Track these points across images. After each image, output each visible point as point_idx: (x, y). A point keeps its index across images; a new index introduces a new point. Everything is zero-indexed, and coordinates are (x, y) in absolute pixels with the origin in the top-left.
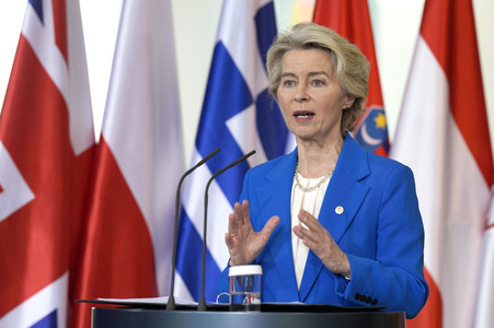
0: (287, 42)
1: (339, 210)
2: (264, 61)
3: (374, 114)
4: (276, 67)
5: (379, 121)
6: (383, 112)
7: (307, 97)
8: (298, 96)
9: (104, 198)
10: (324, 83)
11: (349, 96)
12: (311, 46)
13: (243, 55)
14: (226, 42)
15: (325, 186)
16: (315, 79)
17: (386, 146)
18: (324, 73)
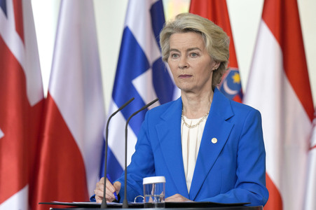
0: (172, 28)
1: (214, 141)
2: (158, 40)
3: (232, 73)
4: (166, 44)
5: (236, 78)
6: (238, 72)
7: (187, 65)
8: (181, 65)
9: (51, 135)
10: (198, 55)
11: (216, 62)
12: (187, 30)
13: (143, 36)
14: (131, 27)
15: (203, 124)
16: (192, 53)
17: (241, 95)
18: (198, 49)
